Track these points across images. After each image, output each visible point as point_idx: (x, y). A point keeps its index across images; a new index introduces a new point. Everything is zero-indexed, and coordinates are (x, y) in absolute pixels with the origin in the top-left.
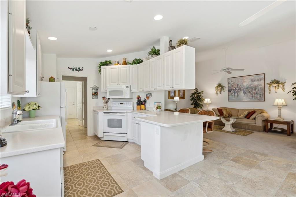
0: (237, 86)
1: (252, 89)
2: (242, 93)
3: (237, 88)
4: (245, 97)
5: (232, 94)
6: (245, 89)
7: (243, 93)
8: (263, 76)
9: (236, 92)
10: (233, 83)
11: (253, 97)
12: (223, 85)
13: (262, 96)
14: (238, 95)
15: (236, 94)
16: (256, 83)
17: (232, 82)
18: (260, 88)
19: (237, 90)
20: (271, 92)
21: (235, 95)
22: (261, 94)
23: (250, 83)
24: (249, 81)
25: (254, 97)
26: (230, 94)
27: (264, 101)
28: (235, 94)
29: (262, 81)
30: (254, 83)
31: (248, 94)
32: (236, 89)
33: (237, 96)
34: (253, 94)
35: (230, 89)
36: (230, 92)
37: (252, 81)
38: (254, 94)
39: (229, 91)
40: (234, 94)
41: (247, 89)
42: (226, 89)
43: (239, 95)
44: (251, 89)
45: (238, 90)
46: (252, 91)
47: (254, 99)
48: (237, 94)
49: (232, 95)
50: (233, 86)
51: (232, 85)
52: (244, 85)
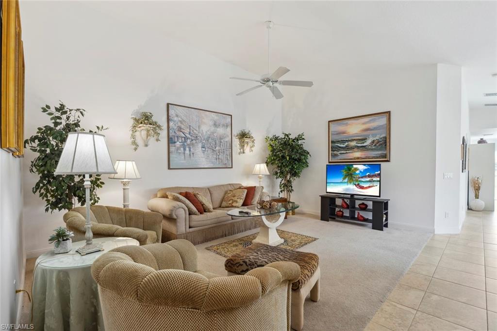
0: (189, 131)
1: (216, 143)
2: (198, 149)
3: (190, 137)
4: (204, 159)
5: (178, 149)
6: (204, 139)
7: (200, 149)
8: (230, 119)
9: (188, 145)
10: (180, 119)
11: (218, 160)
13: (229, 158)
14: (191, 152)
15: (187, 152)
16: (221, 131)
17: (177, 116)
18: (227, 142)
19: (189, 141)
21: (184, 153)
22: (228, 153)
23: (213, 129)
24: (211, 123)
25: (219, 159)
26: (172, 149)
27: (232, 168)
28: (185, 150)
29: (229, 129)
30: (218, 129)
31: (210, 151)
32: (186, 138)
33: (190, 155)
34: (217, 154)
35: (173, 134)
36: (175, 142)
37: (216, 125)
38: (218, 154)
39: (170, 141)
40: (182, 149)
41: (208, 141)
42: (164, 134)
43: (193, 154)
44: (214, 143)
45: (192, 140)
46: (216, 147)
47: (218, 163)
48: (190, 150)
49: (179, 153)
50: (180, 129)
51: (179, 124)
52: (202, 131)
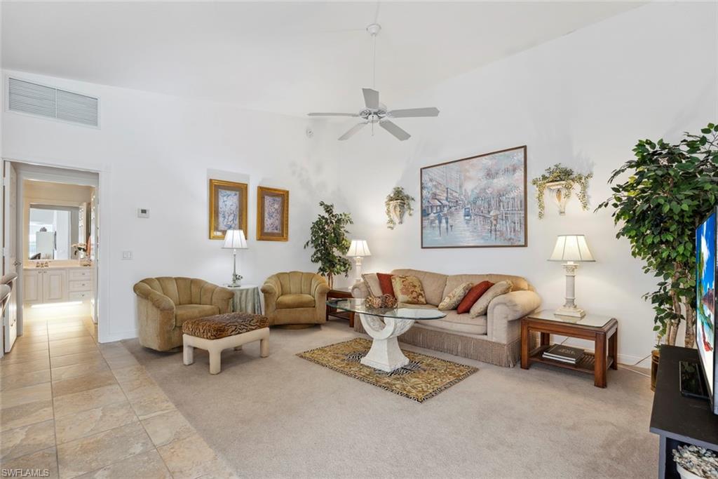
0: (445, 195)
1: (489, 205)
2: (459, 219)
3: (447, 203)
4: (468, 234)
5: (432, 222)
6: (469, 202)
7: (463, 217)
8: (521, 153)
9: (445, 215)
10: (434, 183)
11: (493, 232)
12: (406, 192)
13: (517, 227)
14: (449, 225)
15: (444, 224)
16: (500, 182)
17: (431, 180)
18: (514, 198)
19: (446, 209)
20: (546, 211)
21: (440, 227)
22: (516, 219)
23: (484, 182)
24: (481, 174)
25: (496, 231)
26: (426, 223)
27: (525, 245)
28: (440, 222)
29: (520, 174)
30: (495, 180)
31: (478, 220)
32: (442, 206)
33: (447, 229)
34: (492, 223)
35: (427, 204)
36: (428, 214)
37: (490, 175)
38: (494, 222)
39: (424, 213)
40: (437, 221)
41: (475, 203)
42: (416, 206)
43: (451, 226)
44: (486, 205)
45: (450, 208)
46: (489, 212)
47: (493, 237)
48: (447, 222)
49: (434, 227)
50: (435, 196)
51: (434, 190)
52: (465, 190)
